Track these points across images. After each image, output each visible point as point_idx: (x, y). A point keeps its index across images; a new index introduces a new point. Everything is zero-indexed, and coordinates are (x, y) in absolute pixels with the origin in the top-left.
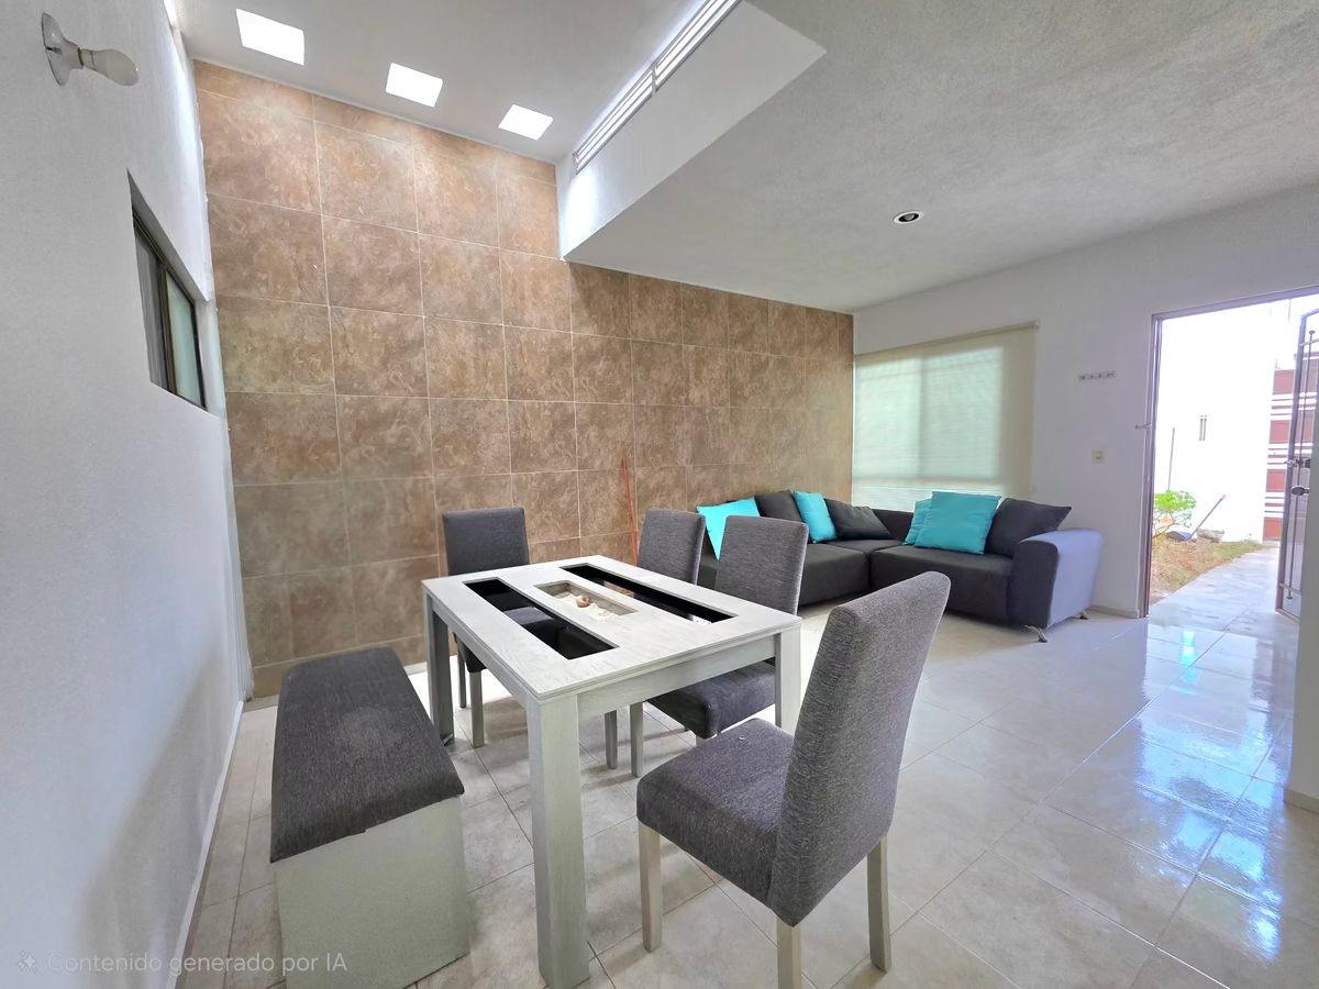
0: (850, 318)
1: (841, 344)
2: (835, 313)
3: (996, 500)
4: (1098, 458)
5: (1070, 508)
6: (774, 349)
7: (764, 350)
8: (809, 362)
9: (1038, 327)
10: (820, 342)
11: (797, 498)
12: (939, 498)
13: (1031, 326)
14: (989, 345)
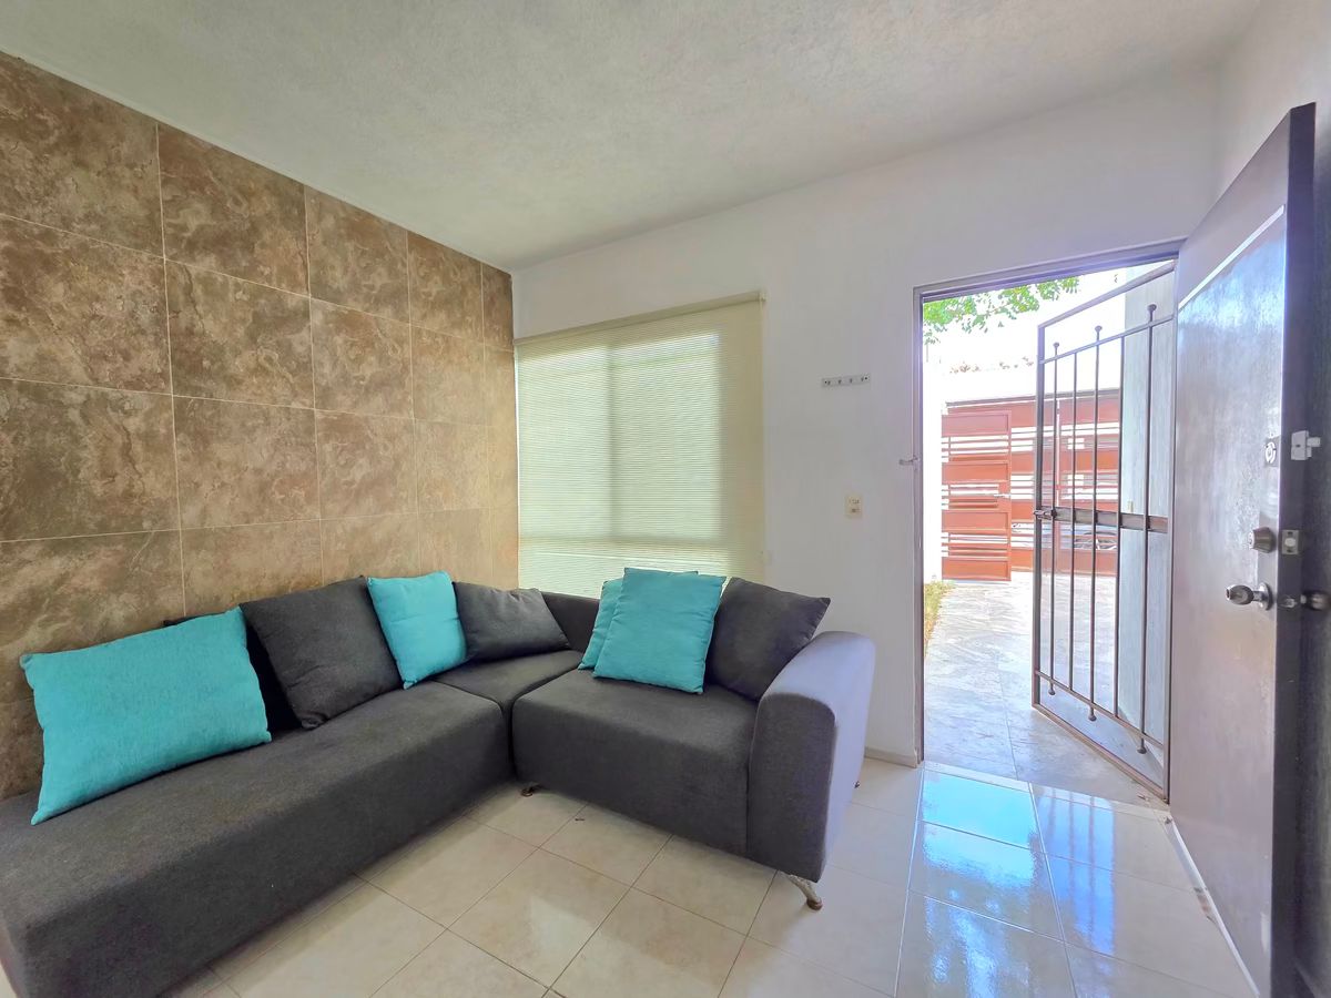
0: (506, 278)
1: (488, 313)
2: (475, 263)
3: (714, 582)
4: (854, 511)
5: (828, 601)
6: (320, 288)
7: (294, 285)
8: (418, 333)
9: (764, 301)
10: (444, 303)
11: (375, 593)
12: (634, 579)
13: (755, 300)
14: (701, 328)
